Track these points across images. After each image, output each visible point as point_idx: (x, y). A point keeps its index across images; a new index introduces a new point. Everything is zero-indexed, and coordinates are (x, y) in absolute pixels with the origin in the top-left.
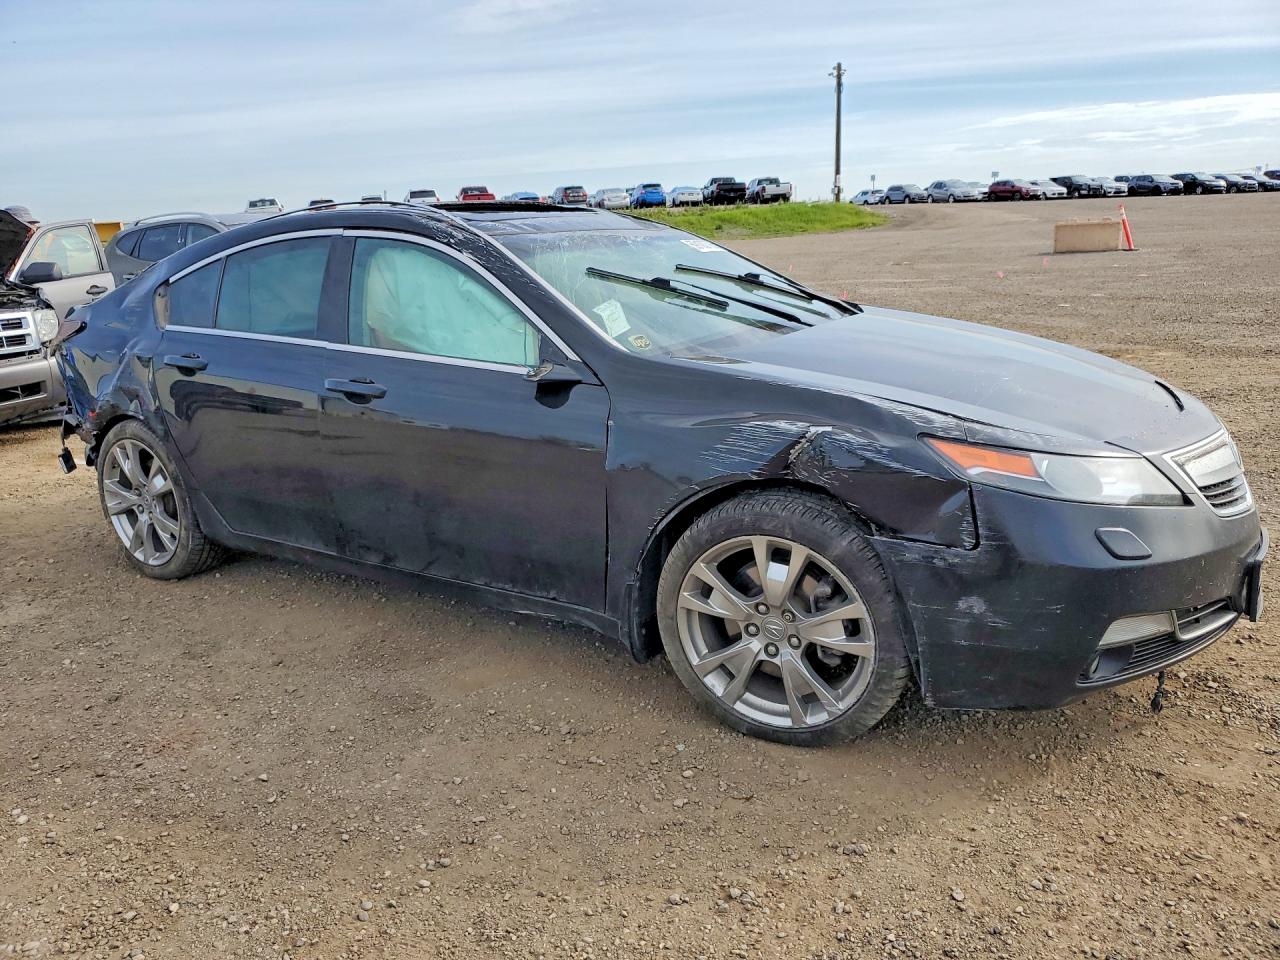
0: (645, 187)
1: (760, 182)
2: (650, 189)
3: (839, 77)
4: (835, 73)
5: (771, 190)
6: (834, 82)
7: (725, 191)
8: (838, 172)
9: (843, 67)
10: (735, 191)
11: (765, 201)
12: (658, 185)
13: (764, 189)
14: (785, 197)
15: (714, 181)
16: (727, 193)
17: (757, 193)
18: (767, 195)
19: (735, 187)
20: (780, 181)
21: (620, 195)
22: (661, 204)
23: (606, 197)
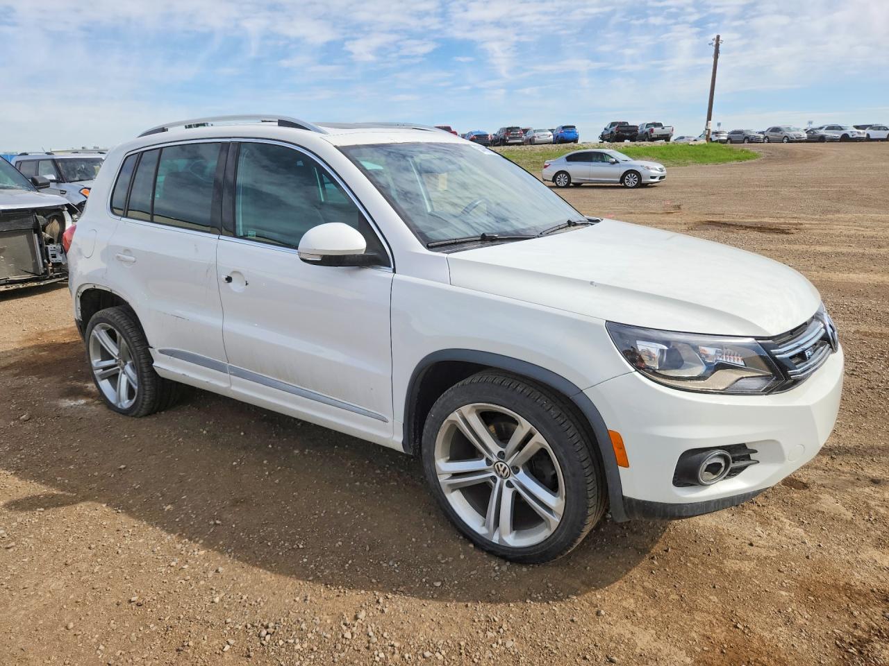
0: (564, 128)
1: (648, 125)
2: (566, 130)
3: (717, 46)
4: (715, 43)
5: (657, 131)
6: (713, 49)
7: (622, 131)
8: (709, 118)
9: (721, 39)
10: (628, 131)
11: (653, 140)
12: (574, 127)
13: (652, 131)
14: (667, 138)
15: (613, 124)
16: (622, 133)
17: (646, 133)
18: (654, 135)
19: (630, 129)
20: (664, 125)
21: (546, 133)
22: (574, 140)
23: (536, 135)
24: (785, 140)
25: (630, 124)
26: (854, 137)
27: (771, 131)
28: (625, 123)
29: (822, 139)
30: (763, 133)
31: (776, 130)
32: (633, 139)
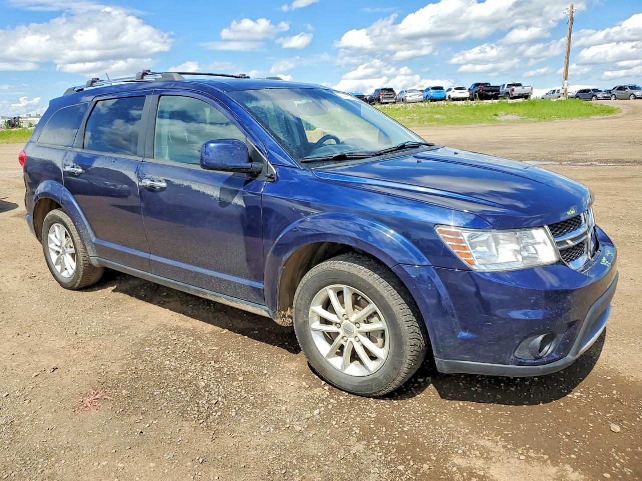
0: (433, 88)
1: (509, 85)
5: (517, 90)
7: (487, 91)
8: (566, 78)
11: (513, 98)
12: (442, 88)
13: (513, 90)
14: (526, 96)
15: (477, 85)
16: (486, 93)
17: (508, 93)
18: (515, 94)
19: (493, 89)
20: (523, 85)
21: (417, 93)
22: (443, 99)
23: (408, 95)
25: (492, 85)
27: (618, 89)
28: (487, 84)
32: (496, 97)
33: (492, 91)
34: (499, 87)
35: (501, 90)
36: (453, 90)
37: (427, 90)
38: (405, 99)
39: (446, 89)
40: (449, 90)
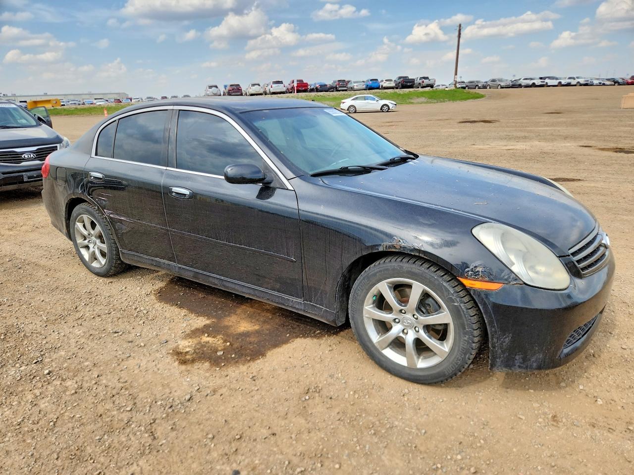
0: (371, 80)
1: (421, 78)
3: (460, 30)
4: (458, 29)
5: (426, 82)
7: (406, 82)
8: (456, 74)
11: (423, 87)
12: (377, 80)
13: (423, 82)
14: (432, 86)
15: (400, 78)
16: (406, 83)
17: (420, 84)
18: (424, 84)
19: (410, 80)
20: (430, 78)
21: (361, 83)
22: (378, 88)
23: (355, 84)
24: (499, 87)
25: (410, 78)
26: (539, 84)
27: (491, 81)
28: (406, 77)
29: (520, 86)
30: (486, 82)
31: (493, 81)
32: (411, 87)
33: (410, 82)
34: (414, 79)
35: (415, 82)
36: (384, 81)
37: (368, 81)
38: (354, 88)
39: (379, 80)
40: (382, 81)
